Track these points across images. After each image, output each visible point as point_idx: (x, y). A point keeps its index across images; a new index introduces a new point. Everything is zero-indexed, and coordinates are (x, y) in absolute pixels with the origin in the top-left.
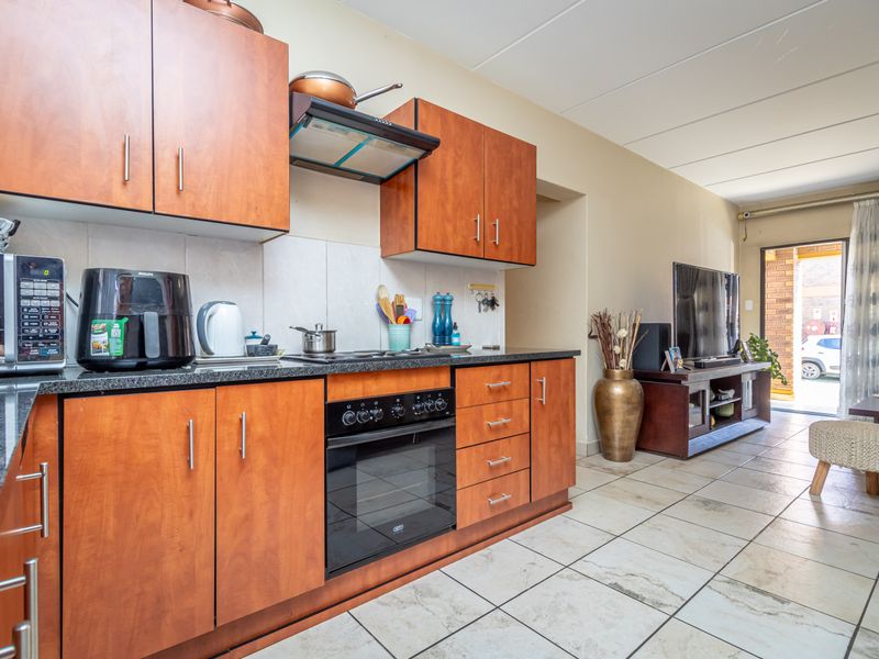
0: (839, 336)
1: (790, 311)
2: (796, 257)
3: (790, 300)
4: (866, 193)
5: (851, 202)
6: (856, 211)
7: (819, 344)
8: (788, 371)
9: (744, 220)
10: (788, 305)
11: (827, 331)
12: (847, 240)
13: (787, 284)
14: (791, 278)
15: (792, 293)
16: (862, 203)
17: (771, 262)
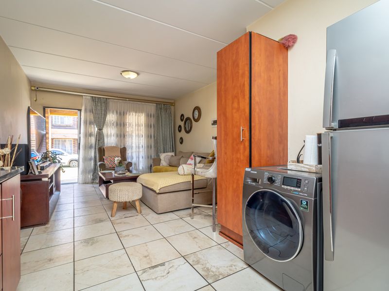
1: (47, 138)
3: (48, 133)
4: (87, 93)
5: (82, 96)
6: (84, 99)
9: (35, 90)
12: (80, 110)
15: (48, 130)
16: (86, 97)
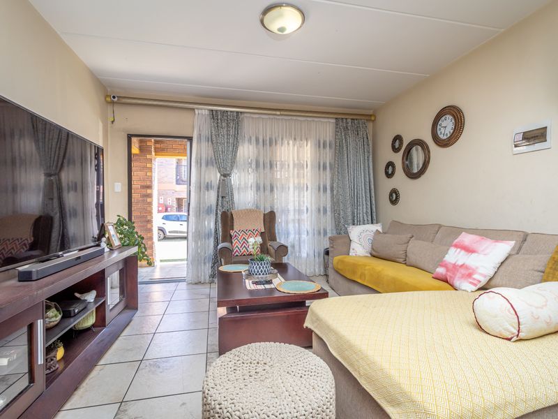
0: (186, 214)
1: (150, 196)
2: (153, 153)
3: (150, 187)
4: (201, 104)
5: (193, 109)
6: (197, 116)
7: (163, 218)
8: (149, 242)
10: (149, 191)
11: (166, 210)
13: (148, 174)
14: (150, 169)
15: (151, 181)
16: (200, 111)
17: (137, 155)
